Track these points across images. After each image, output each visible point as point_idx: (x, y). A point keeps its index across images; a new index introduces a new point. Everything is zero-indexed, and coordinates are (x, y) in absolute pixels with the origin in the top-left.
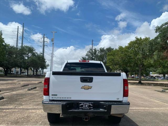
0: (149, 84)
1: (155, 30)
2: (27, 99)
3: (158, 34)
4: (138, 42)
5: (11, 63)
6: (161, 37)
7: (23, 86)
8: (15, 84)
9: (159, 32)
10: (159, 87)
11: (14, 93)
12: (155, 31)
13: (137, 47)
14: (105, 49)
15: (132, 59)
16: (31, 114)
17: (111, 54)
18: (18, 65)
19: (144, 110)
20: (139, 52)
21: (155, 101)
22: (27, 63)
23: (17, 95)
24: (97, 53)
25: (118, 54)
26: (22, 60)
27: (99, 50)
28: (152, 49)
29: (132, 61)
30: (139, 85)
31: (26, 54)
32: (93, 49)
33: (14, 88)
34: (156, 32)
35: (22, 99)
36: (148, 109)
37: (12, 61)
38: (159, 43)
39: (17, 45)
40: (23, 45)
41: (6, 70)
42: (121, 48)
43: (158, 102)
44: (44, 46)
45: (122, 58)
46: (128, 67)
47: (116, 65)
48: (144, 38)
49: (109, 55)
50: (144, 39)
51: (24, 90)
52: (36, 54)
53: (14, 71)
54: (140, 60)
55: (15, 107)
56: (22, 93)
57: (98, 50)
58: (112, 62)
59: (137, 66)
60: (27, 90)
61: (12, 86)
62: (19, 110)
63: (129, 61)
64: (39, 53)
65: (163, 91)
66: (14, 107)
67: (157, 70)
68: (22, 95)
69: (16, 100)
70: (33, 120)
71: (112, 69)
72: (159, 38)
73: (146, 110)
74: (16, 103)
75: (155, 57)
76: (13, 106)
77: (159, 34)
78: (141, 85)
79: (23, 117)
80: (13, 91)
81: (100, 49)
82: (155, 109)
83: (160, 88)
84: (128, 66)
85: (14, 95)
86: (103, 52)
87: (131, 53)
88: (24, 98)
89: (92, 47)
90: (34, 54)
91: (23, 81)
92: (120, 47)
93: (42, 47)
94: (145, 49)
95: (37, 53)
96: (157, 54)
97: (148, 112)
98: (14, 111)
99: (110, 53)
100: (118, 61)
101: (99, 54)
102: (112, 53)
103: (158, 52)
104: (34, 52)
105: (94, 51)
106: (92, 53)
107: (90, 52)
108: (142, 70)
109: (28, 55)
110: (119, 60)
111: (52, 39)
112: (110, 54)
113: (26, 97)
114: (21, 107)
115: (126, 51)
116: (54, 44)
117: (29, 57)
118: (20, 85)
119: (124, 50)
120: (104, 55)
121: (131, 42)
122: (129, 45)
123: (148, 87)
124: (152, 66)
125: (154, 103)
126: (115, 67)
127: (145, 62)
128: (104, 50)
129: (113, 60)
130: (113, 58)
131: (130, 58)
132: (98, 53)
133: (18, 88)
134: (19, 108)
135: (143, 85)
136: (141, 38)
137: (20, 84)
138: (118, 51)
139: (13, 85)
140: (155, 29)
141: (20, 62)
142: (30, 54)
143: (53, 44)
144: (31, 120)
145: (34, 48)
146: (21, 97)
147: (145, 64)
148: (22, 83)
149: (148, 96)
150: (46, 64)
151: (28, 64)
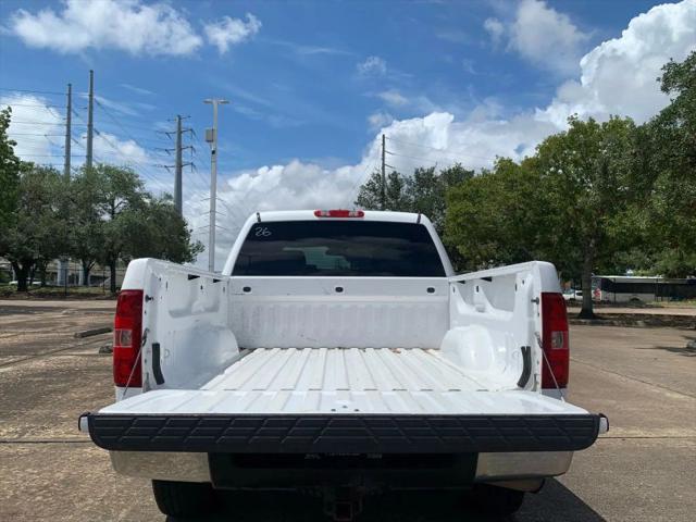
0: (628, 321)
1: (659, 79)
2: (89, 392)
3: (675, 94)
4: (583, 136)
5: (40, 239)
6: (689, 107)
7: (83, 335)
8: (53, 324)
9: (680, 86)
10: (669, 330)
11: (39, 364)
12: (661, 83)
13: (576, 163)
14: (437, 173)
15: (554, 212)
16: (88, 468)
17: (465, 195)
18: (68, 246)
19: (623, 439)
20: (582, 181)
21: (668, 394)
22: (109, 240)
23: (47, 373)
24: (403, 192)
25: (492, 193)
26: (88, 224)
27: (414, 179)
28: (646, 163)
29: (555, 223)
30: (585, 324)
31: (105, 200)
32: (386, 176)
33: (43, 345)
34: (665, 89)
35: (64, 391)
36: (641, 433)
37: (46, 231)
38: (679, 137)
39: (68, 165)
40: (94, 163)
41: (21, 267)
42: (505, 166)
43: (680, 401)
44: (180, 166)
45: (512, 209)
46: (538, 246)
47: (483, 240)
48: (607, 120)
49: (454, 197)
50: (605, 124)
51: (87, 352)
52: (147, 201)
53: (59, 272)
54: (589, 219)
55: (21, 435)
56: (72, 365)
57: (407, 180)
58: (470, 226)
59: (575, 243)
60: (96, 352)
61: (40, 335)
62: (36, 447)
63: (540, 222)
64: (156, 195)
65: (689, 349)
66: (17, 432)
67: (655, 261)
68: (69, 374)
69: (36, 400)
70: (91, 501)
71: (468, 259)
72: (682, 111)
73: (634, 442)
74: (33, 412)
75: (659, 202)
76: (12, 429)
77: (679, 94)
78: (592, 324)
79: (46, 487)
80: (36, 356)
81: (417, 172)
82: (673, 432)
83: (677, 338)
84: (536, 242)
85: (35, 376)
86: (428, 188)
87: (550, 189)
88: (74, 387)
89: (383, 168)
90: (135, 202)
91: (88, 312)
92: (502, 160)
93: (174, 170)
94: (614, 163)
95: (149, 196)
96: (667, 187)
97: (642, 449)
98: (9, 455)
99: (457, 191)
100: (494, 223)
101: (412, 197)
102: (468, 189)
103: (673, 177)
104: (137, 190)
105: (389, 181)
106: (383, 193)
107: (374, 190)
108: (595, 259)
109: (113, 205)
110: (500, 217)
111: (207, 131)
112: (460, 192)
113: (84, 381)
114: (50, 434)
115: (530, 179)
116: (218, 153)
117: (117, 211)
118: (74, 328)
119: (521, 175)
120: (433, 199)
121: (552, 140)
122: (541, 151)
123: (624, 331)
124: (639, 241)
125: (666, 406)
126: (482, 247)
127: (613, 225)
128: (434, 180)
129: (471, 219)
130: (472, 210)
131: (545, 208)
132: (409, 191)
133: (61, 342)
134: (41, 437)
135: (603, 324)
136: (592, 121)
137: (74, 324)
138: (493, 178)
139: (45, 329)
140: (662, 77)
141: (77, 234)
142: (120, 200)
143: (213, 152)
144: (82, 500)
145: (137, 176)
146: (62, 382)
147: (611, 232)
148: (84, 322)
149: (632, 373)
150: (191, 243)
151: (112, 244)
